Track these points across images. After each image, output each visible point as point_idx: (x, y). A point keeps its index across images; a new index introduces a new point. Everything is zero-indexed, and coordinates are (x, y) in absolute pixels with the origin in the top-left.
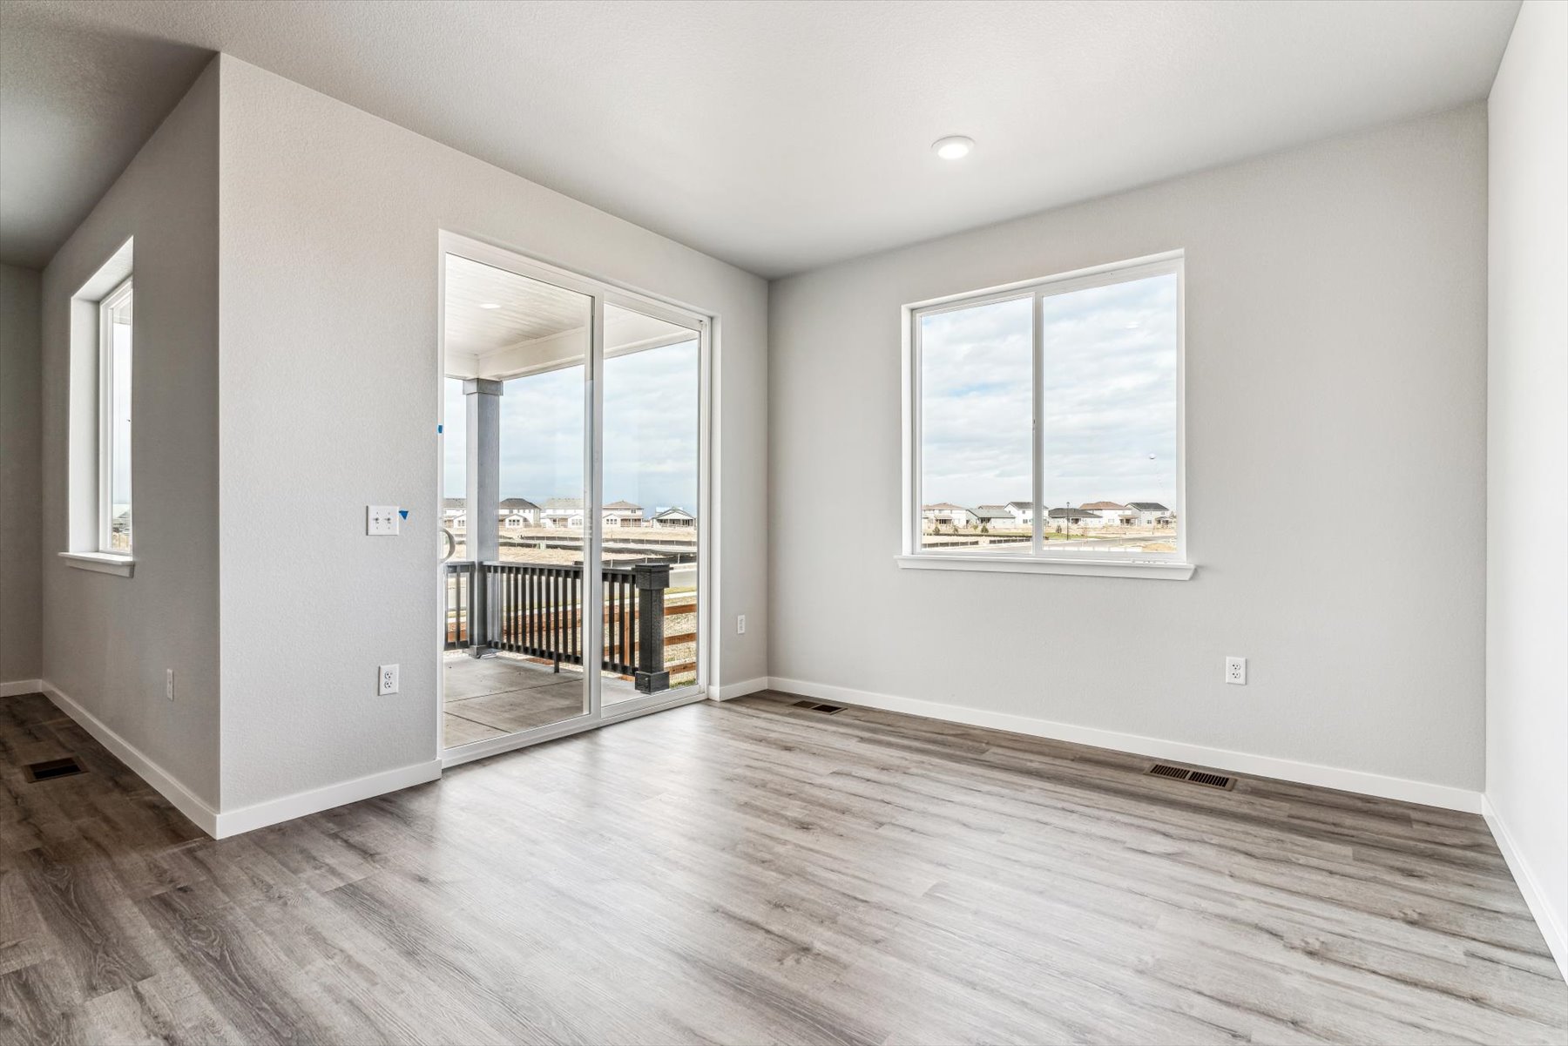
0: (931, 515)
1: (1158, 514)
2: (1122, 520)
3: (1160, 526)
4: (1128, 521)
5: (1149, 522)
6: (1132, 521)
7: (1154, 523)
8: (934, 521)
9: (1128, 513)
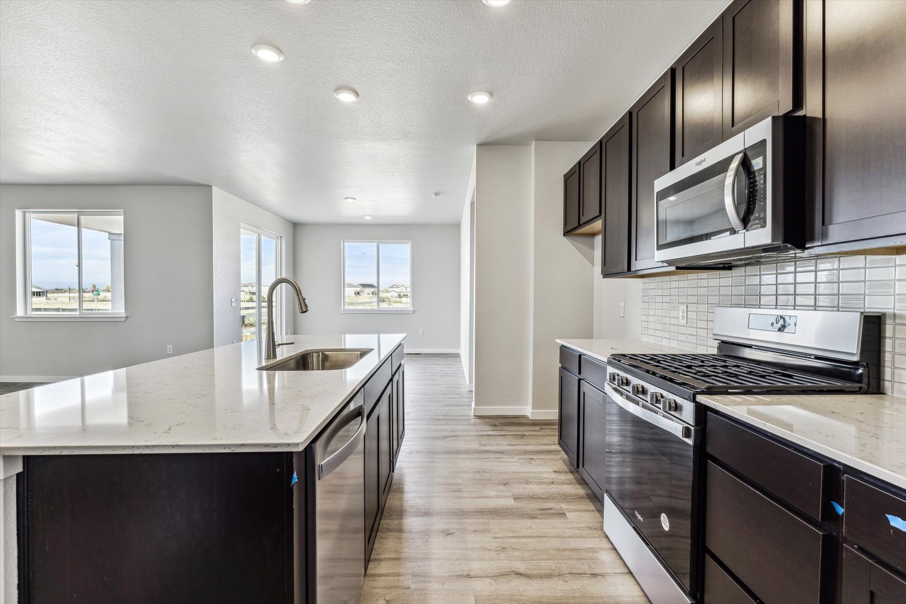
0: (246, 289)
1: (372, 290)
2: (355, 293)
3: (373, 296)
4: (358, 293)
5: (369, 294)
6: (360, 293)
7: (371, 294)
8: (248, 293)
9: (358, 289)
